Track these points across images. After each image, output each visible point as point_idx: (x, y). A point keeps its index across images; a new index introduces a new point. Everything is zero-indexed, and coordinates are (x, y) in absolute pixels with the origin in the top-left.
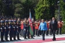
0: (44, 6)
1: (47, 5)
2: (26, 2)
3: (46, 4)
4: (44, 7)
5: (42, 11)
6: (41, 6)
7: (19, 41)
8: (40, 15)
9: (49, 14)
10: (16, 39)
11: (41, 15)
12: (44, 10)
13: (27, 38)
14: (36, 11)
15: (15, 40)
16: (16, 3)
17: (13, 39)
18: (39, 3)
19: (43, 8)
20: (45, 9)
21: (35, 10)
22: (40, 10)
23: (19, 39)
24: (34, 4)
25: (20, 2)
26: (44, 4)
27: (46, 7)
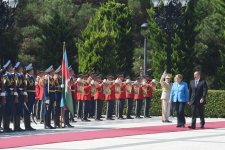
0: (103, 35)
1: (112, 33)
2: (52, 21)
3: (110, 31)
4: (105, 38)
5: (97, 49)
6: (97, 35)
7: (30, 134)
8: (90, 61)
9: (117, 60)
10: (22, 126)
11: (95, 59)
12: (104, 45)
13: (53, 125)
14: (80, 49)
16: (25, 25)
17: (12, 126)
18: (89, 25)
19: (100, 40)
20: (107, 45)
21: (78, 45)
22: (91, 46)
23: (29, 128)
24: (76, 27)
25: (35, 22)
26: (103, 31)
27: (110, 39)
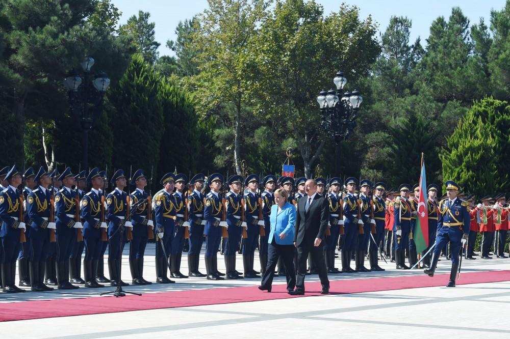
0: (477, 143)
1: (490, 141)
2: (407, 125)
3: (486, 137)
4: (479, 148)
5: (468, 162)
6: (468, 143)
7: (377, 276)
8: (458, 178)
9: (496, 177)
10: (367, 264)
11: (465, 176)
12: (478, 157)
13: (408, 265)
14: (445, 163)
15: (360, 268)
16: (371, 131)
17: (353, 265)
18: (457, 131)
19: (473, 150)
20: (482, 157)
21: (442, 157)
22: (460, 158)
23: (375, 267)
24: (439, 133)
25: (384, 127)
26: (476, 138)
27: (486, 148)
